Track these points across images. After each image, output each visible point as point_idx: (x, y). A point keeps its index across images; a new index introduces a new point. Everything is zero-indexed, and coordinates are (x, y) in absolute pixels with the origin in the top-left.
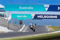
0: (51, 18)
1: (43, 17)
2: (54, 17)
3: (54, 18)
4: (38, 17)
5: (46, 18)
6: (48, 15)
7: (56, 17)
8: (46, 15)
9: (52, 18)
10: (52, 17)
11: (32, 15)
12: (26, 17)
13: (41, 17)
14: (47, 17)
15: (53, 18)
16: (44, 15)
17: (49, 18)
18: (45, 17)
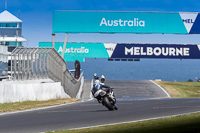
2: (179, 52)
8: (153, 46)
10: (171, 51)
11: (107, 46)
12: (87, 51)
18: (150, 51)
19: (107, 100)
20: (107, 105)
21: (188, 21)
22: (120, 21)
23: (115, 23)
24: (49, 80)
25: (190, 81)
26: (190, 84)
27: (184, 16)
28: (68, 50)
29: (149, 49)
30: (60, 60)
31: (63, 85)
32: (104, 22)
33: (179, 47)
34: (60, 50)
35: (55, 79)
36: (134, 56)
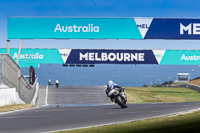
0: (123, 62)
1: (97, 59)
2: (134, 57)
3: (135, 62)
4: (81, 56)
5: (108, 62)
6: (115, 52)
7: (141, 57)
8: (108, 52)
9: (127, 62)
10: (126, 57)
11: (61, 51)
12: (41, 57)
13: (90, 57)
14: (112, 57)
15: (130, 62)
16: (100, 52)
17: (116, 62)
18: (104, 57)
19: (120, 99)
20: (119, 104)
21: (143, 26)
22: (75, 27)
23: (70, 29)
24: (4, 86)
25: (145, 86)
26: (145, 89)
27: (139, 21)
28: (22, 57)
29: (104, 55)
30: (15, 66)
31: (18, 91)
32: (58, 28)
33: (134, 52)
34: (15, 56)
35: (11, 85)
36: (89, 62)
